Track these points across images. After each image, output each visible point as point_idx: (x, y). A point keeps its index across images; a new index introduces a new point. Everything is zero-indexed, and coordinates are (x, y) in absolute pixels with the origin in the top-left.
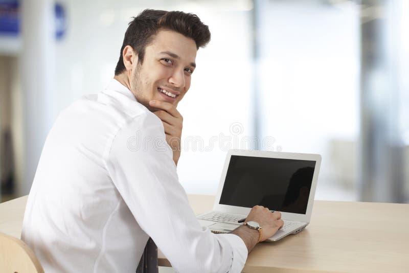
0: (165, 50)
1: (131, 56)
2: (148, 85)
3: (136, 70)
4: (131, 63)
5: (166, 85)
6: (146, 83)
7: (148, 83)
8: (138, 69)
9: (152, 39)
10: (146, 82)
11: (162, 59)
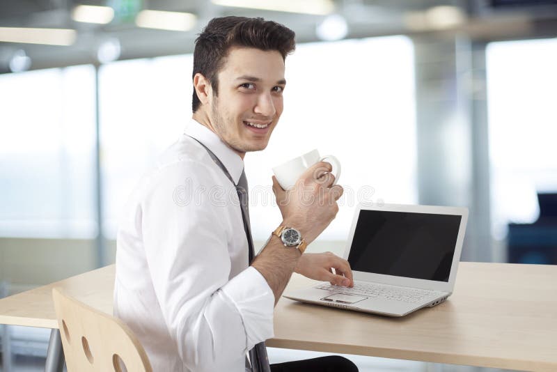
0: (241, 75)
1: (204, 86)
2: (231, 121)
3: (213, 104)
4: (206, 95)
5: (252, 117)
6: (228, 119)
8: (215, 103)
11: (241, 86)
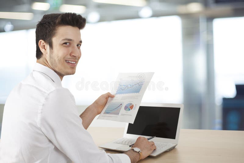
1: (44, 45)
2: (60, 61)
3: (50, 54)
4: (46, 50)
7: (59, 60)
8: (51, 53)
9: (55, 33)
10: (58, 59)
11: (63, 43)
